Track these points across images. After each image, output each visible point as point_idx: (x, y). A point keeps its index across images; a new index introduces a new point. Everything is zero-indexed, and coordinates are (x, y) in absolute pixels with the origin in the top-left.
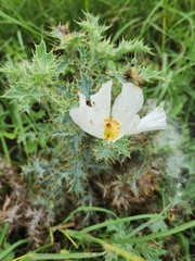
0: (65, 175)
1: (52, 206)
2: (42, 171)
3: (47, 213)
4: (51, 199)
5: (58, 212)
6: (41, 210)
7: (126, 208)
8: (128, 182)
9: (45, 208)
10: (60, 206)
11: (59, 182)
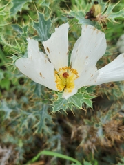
0: (32, 116)
1: (21, 145)
2: (9, 111)
3: (17, 151)
4: (21, 137)
5: (29, 149)
6: (11, 148)
7: (93, 152)
8: (95, 127)
9: (15, 146)
10: (30, 144)
11: (26, 124)
